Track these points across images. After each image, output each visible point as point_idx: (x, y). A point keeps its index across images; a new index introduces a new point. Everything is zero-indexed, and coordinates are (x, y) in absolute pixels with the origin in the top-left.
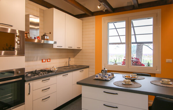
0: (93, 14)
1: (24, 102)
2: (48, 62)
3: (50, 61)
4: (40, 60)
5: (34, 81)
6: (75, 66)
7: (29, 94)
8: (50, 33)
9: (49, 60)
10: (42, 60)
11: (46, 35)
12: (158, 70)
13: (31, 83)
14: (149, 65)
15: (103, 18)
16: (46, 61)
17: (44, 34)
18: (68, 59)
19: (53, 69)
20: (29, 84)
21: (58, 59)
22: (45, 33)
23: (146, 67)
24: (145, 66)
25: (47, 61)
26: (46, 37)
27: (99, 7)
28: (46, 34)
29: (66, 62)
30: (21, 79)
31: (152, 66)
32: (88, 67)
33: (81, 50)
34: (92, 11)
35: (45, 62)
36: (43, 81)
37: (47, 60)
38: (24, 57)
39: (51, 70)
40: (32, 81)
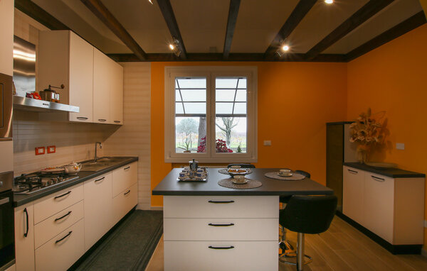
0: (148, 57)
1: (14, 257)
2: (49, 154)
3: (54, 152)
4: (30, 150)
5: (35, 201)
6: (107, 159)
7: (26, 235)
8: (62, 87)
9: (51, 150)
10: (36, 150)
11: (53, 91)
12: (253, 158)
13: (30, 208)
14: (239, 149)
15: (166, 68)
16: (46, 150)
17: (48, 88)
18: (94, 144)
19: (72, 169)
20: (25, 210)
21: (72, 147)
22: (50, 86)
23: (234, 154)
24: (234, 152)
25: (49, 152)
26: (53, 94)
27: (172, 47)
28: (52, 89)
29: (89, 152)
30: (6, 200)
31: (244, 152)
32: (136, 159)
33: (121, 126)
34: (146, 51)
35: (44, 153)
36: (57, 199)
37: (48, 148)
38: (12, 142)
39: (67, 170)
40: (32, 203)
